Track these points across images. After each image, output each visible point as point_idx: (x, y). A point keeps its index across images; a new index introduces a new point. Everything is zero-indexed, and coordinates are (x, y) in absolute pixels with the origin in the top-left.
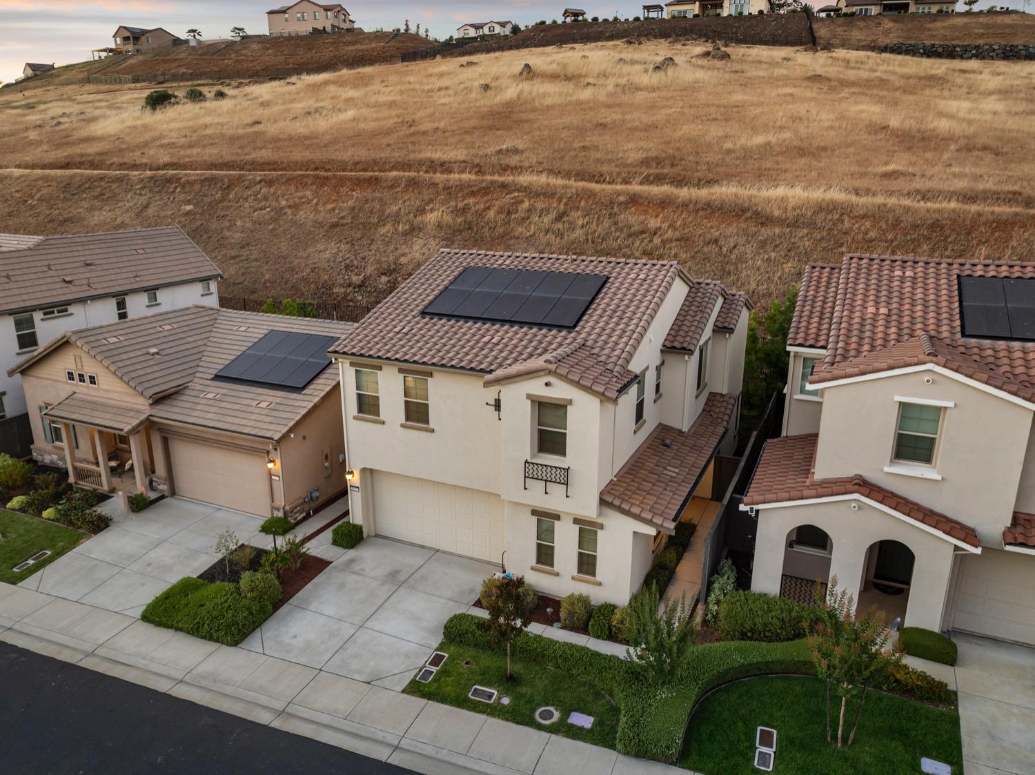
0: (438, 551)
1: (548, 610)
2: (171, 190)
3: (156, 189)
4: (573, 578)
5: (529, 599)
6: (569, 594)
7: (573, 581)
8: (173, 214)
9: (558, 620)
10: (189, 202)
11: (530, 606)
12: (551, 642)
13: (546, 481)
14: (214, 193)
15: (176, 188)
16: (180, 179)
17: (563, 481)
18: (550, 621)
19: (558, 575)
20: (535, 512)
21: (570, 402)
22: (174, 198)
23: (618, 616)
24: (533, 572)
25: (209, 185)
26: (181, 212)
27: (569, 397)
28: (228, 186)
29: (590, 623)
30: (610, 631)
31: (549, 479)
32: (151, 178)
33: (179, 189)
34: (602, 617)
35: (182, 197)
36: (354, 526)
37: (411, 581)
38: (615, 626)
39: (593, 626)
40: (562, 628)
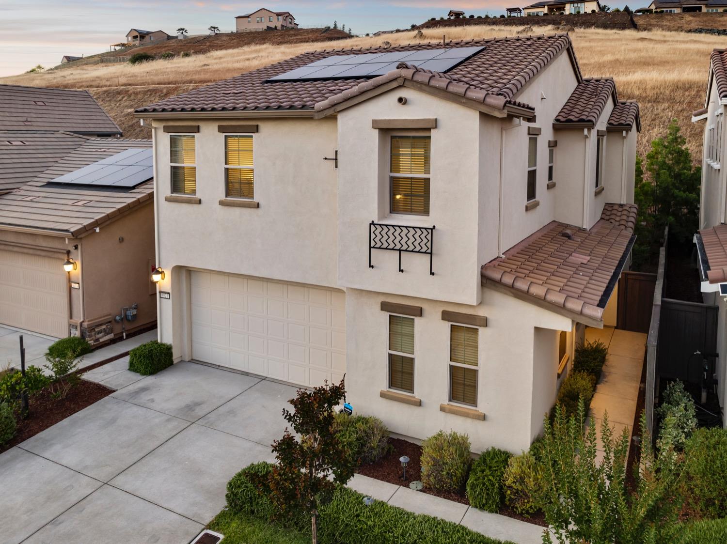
0: (264, 379)
1: (402, 459)
2: (119, 99)
3: (107, 99)
4: (442, 409)
5: (374, 442)
6: (435, 433)
7: (443, 414)
8: (116, 115)
9: (418, 478)
10: (131, 107)
11: (374, 453)
12: (401, 515)
13: (400, 250)
14: (152, 99)
15: (123, 98)
16: (128, 91)
17: (424, 249)
18: (404, 478)
19: (419, 404)
20: (385, 306)
21: (434, 124)
22: (120, 104)
23: (514, 469)
24: (384, 401)
25: (150, 95)
26: (123, 113)
27: (432, 117)
28: (166, 95)
29: (469, 482)
30: (503, 496)
31: (405, 248)
32: (105, 92)
33: (126, 98)
34: (487, 472)
35: (127, 103)
36: (162, 345)
37: (212, 417)
38: (510, 487)
39: (473, 487)
40: (423, 490)
